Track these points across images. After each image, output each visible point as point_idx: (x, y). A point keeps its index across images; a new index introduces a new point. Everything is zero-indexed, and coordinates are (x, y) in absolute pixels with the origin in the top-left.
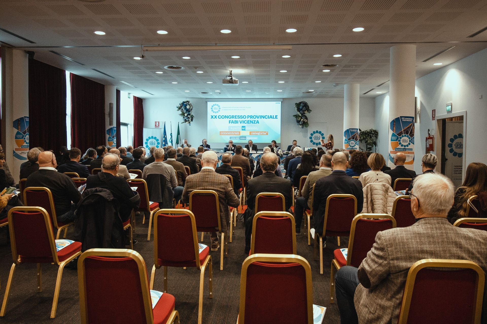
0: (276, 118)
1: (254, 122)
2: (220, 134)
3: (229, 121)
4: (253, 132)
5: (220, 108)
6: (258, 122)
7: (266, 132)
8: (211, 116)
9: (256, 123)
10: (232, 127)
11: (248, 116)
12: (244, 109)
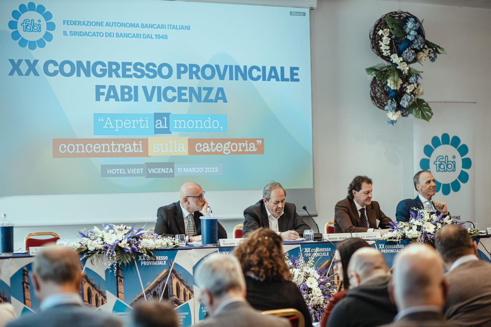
0: (295, 77)
1: (204, 93)
2: (56, 154)
3: (98, 87)
4: (203, 141)
5: (51, 26)
6: (221, 95)
7: (254, 141)
8: (12, 61)
9: (213, 100)
10: (108, 119)
11: (179, 66)
12: (161, 32)
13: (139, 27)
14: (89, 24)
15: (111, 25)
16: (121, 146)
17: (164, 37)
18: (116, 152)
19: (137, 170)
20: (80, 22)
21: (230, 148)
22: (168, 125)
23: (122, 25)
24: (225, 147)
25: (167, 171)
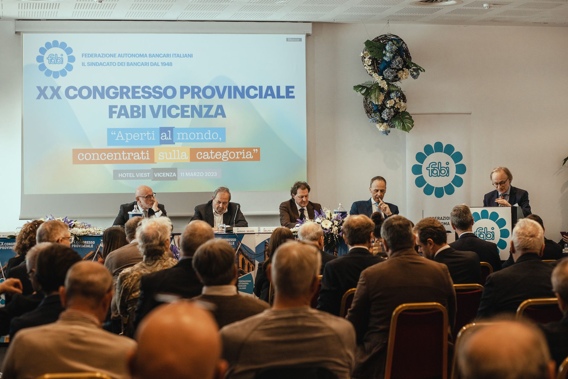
0: (291, 95)
1: (205, 110)
2: (76, 161)
3: (111, 107)
4: (203, 150)
5: (72, 59)
6: (221, 111)
7: (251, 149)
8: (39, 88)
9: (213, 115)
10: (120, 133)
11: (182, 88)
12: (166, 60)
13: (147, 57)
14: (104, 56)
15: (123, 56)
16: (131, 154)
17: (169, 64)
18: (127, 159)
19: (144, 174)
20: (96, 55)
21: (228, 156)
22: (172, 137)
23: (132, 55)
24: (224, 155)
25: (171, 175)
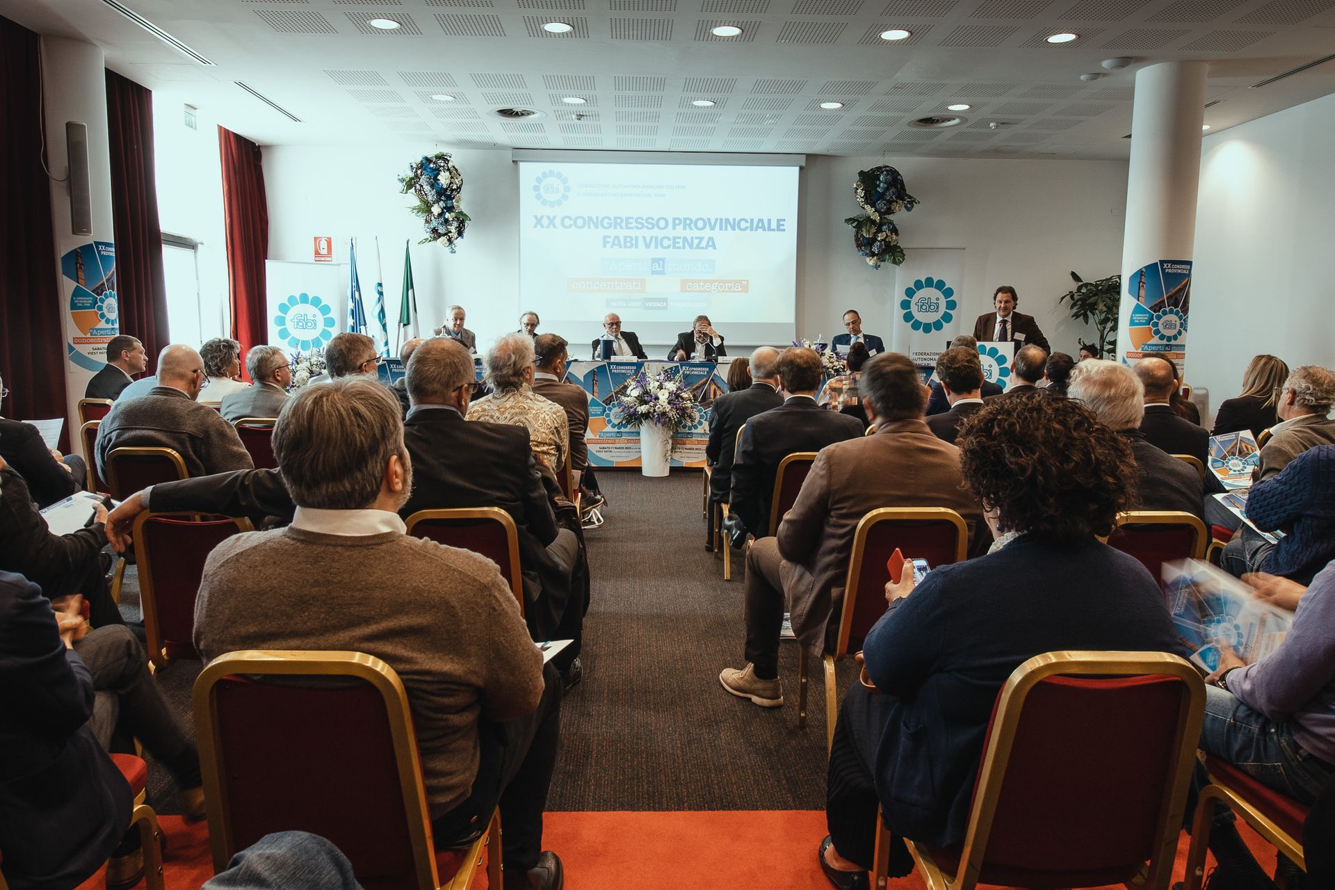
0: (781, 228)
1: (696, 242)
2: (570, 289)
3: (605, 237)
4: (693, 281)
5: (567, 189)
6: (712, 243)
7: (740, 282)
8: (536, 217)
9: (704, 247)
10: (613, 263)
11: (674, 219)
12: (660, 191)
13: (641, 188)
14: (599, 186)
15: (617, 187)
16: (623, 284)
17: (662, 195)
18: (619, 288)
20: (591, 185)
21: (718, 287)
23: (626, 186)
24: (713, 286)
25: (661, 304)
